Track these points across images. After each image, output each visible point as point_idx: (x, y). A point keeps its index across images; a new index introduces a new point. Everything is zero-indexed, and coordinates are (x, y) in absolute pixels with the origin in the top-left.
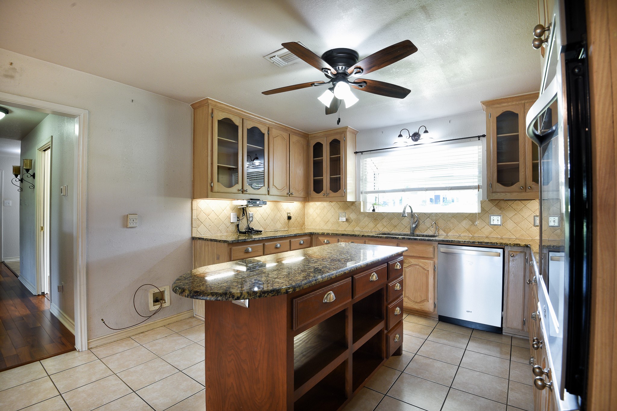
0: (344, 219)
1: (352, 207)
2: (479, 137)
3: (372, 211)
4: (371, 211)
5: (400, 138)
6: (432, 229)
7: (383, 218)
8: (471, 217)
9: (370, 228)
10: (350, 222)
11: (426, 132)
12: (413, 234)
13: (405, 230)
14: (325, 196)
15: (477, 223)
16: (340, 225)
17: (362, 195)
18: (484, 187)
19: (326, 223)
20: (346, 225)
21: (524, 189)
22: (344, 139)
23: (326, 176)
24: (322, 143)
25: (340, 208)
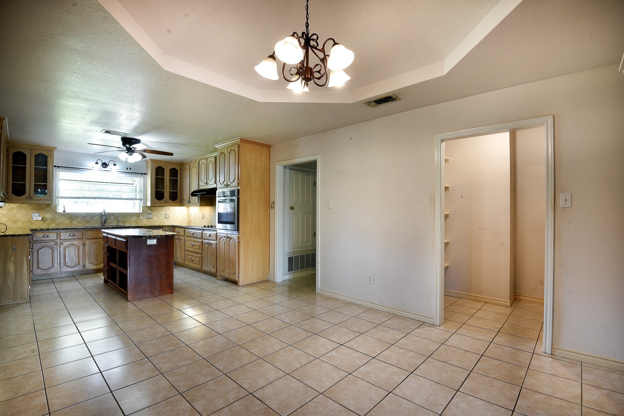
0: (40, 218)
1: (48, 208)
2: (142, 174)
3: (62, 212)
5: (97, 165)
6: (115, 222)
7: (78, 217)
8: (137, 215)
9: (65, 224)
10: (44, 220)
11: (115, 165)
12: (103, 225)
13: (96, 224)
14: (29, 199)
15: (141, 218)
16: (33, 223)
17: (57, 199)
18: (144, 200)
19: (15, 222)
20: (42, 222)
21: (166, 202)
22: (52, 155)
23: (29, 182)
24: (25, 153)
25: (33, 209)
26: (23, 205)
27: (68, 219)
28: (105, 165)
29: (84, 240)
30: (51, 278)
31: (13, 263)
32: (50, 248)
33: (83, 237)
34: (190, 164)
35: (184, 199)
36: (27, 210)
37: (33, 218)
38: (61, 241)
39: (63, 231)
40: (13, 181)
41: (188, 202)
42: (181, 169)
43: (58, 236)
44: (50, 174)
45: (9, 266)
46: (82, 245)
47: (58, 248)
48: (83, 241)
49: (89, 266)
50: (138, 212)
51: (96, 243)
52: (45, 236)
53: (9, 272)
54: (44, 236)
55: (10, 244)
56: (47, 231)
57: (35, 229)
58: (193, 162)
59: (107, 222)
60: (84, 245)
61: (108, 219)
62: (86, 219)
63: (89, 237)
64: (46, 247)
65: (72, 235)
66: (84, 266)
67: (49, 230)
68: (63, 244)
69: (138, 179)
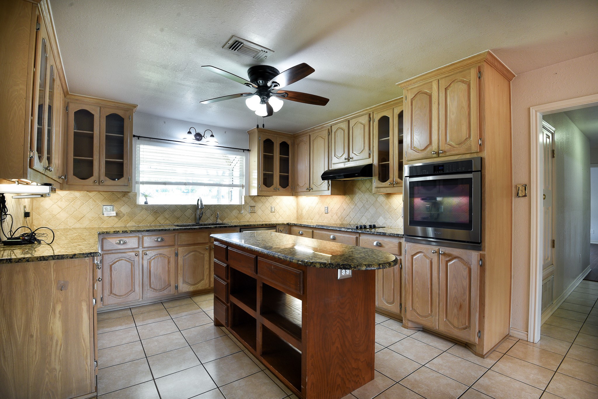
0: (114, 214)
1: (124, 199)
2: (244, 150)
4: (143, 204)
5: (189, 135)
6: (212, 218)
7: (165, 211)
9: (148, 222)
10: (120, 216)
11: (212, 136)
12: (197, 224)
13: (188, 221)
14: (97, 184)
15: (243, 211)
16: (105, 221)
17: (137, 185)
18: (247, 186)
19: (80, 219)
20: (116, 219)
21: (276, 190)
22: (130, 118)
23: (98, 157)
24: (93, 113)
25: (105, 199)
26: (91, 194)
27: (152, 215)
28: (199, 137)
29: (176, 247)
30: (130, 308)
31: (60, 317)
32: (128, 261)
33: (175, 243)
34: (310, 134)
35: (298, 185)
36: (95, 202)
37: (105, 213)
38: (144, 249)
39: (146, 234)
40: (75, 155)
41: (307, 189)
42: (293, 144)
43: (141, 241)
44: (127, 146)
45: (51, 325)
46: (174, 255)
47: (140, 261)
48: (175, 249)
49: (184, 288)
50: (238, 203)
51: (193, 251)
52: (122, 242)
53: (52, 339)
54: (120, 242)
55: (53, 276)
56: (124, 234)
57: (107, 232)
58: (317, 130)
59: (202, 219)
60: (177, 255)
61: (204, 214)
62: (176, 214)
63: (183, 243)
64: (123, 260)
65: (159, 240)
66: (177, 287)
67: (127, 232)
68: (147, 254)
69: (238, 157)
